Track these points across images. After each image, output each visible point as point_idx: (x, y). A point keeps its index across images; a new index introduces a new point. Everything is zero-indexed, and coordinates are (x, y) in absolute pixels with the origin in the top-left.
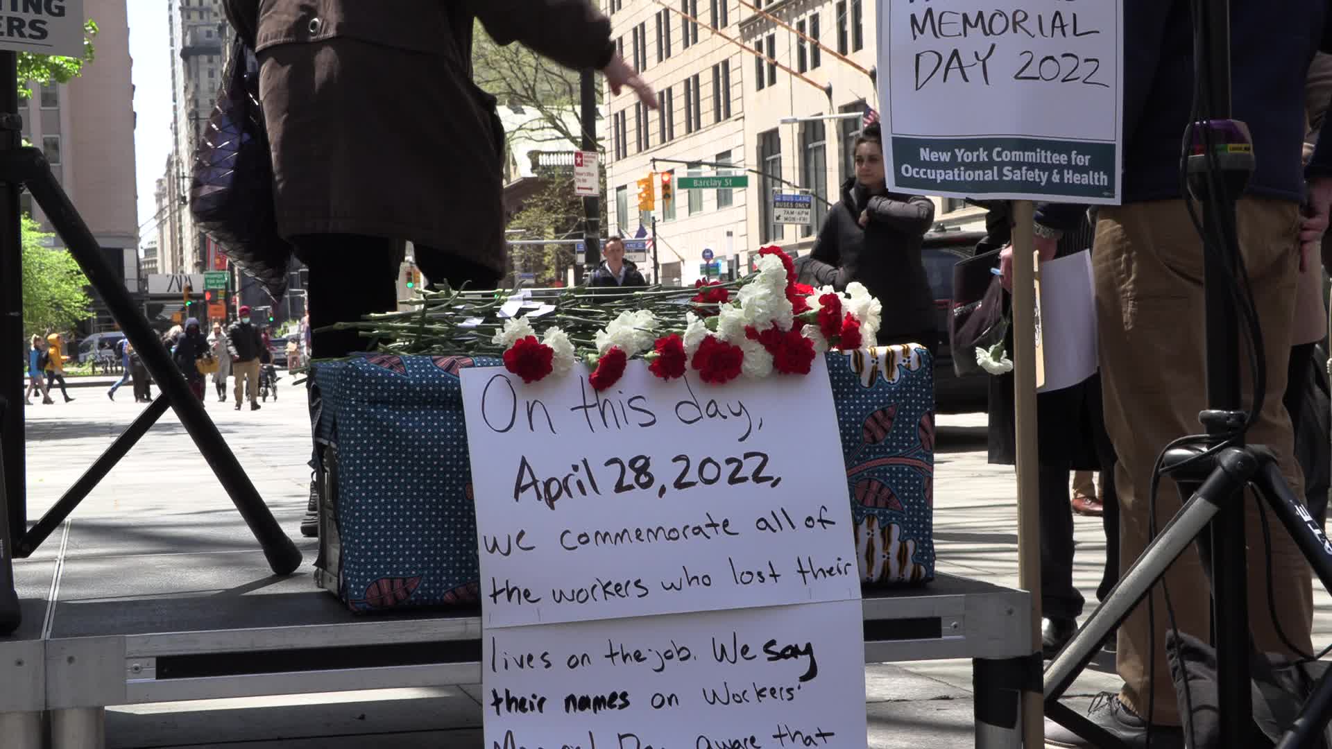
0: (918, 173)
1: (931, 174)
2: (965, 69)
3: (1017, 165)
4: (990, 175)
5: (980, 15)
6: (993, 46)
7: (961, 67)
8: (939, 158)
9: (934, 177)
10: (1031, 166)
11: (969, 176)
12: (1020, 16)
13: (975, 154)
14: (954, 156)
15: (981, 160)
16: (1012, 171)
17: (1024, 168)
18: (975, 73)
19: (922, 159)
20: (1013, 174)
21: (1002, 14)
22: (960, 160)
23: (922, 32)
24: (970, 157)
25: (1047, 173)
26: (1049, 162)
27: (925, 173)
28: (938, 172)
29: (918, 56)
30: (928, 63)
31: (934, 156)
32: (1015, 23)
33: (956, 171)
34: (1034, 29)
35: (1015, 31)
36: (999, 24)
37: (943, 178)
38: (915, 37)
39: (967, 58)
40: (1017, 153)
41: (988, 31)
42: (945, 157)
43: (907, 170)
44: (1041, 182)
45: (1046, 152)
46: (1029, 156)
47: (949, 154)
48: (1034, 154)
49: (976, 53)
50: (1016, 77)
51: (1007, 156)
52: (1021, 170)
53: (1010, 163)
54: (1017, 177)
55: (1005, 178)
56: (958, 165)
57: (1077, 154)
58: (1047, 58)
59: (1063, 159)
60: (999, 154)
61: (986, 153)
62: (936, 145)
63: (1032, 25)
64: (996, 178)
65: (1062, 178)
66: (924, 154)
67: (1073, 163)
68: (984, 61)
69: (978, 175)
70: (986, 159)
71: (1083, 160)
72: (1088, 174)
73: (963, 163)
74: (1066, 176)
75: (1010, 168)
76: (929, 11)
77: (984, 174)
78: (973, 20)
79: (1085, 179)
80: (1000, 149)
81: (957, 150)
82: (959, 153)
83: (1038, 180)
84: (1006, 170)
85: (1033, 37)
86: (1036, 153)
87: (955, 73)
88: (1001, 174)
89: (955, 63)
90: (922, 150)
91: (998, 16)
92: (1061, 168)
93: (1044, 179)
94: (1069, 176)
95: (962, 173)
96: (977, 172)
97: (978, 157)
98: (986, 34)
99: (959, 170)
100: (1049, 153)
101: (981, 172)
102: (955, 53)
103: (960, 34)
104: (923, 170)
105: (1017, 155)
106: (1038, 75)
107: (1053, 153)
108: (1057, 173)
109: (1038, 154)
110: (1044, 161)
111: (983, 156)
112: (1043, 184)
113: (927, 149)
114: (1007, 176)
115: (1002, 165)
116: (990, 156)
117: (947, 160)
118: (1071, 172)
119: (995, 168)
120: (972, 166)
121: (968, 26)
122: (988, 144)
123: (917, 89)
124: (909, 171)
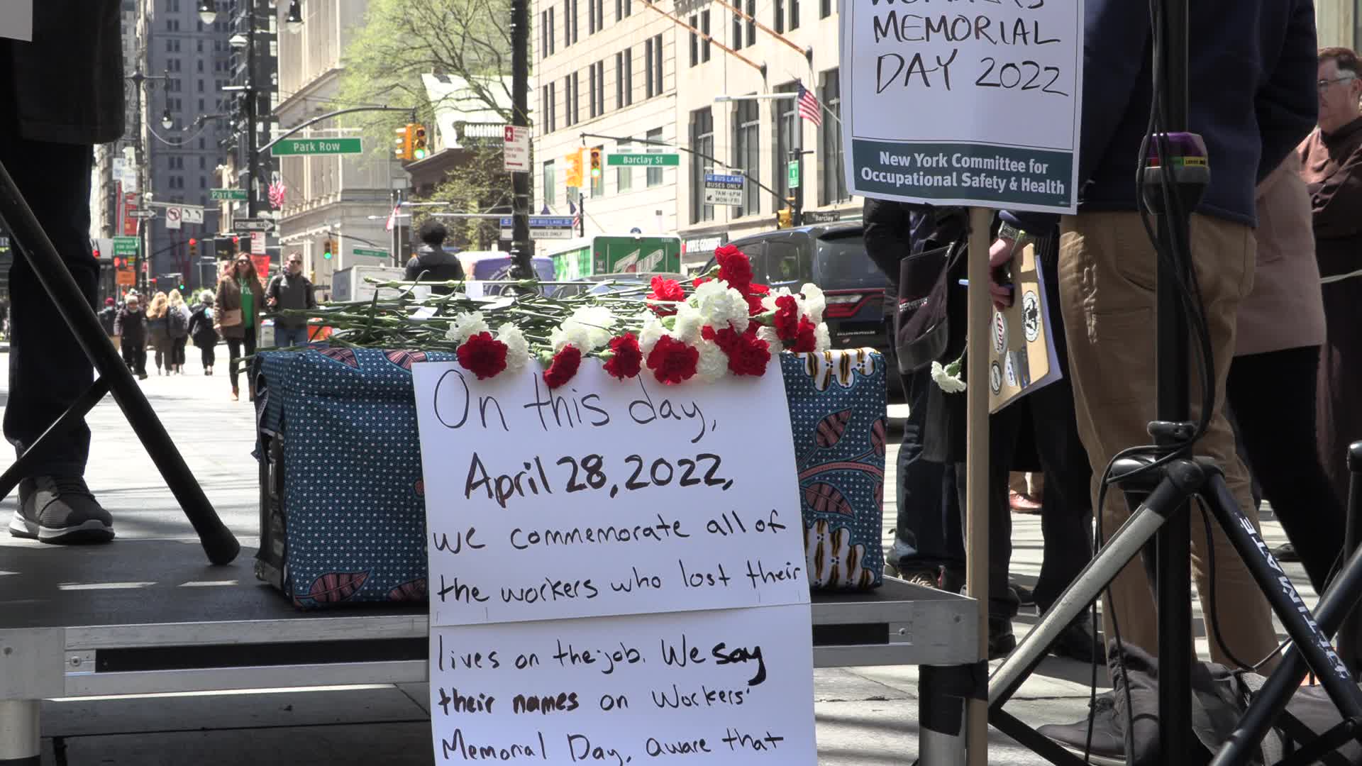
0: (877, 176)
1: (891, 178)
2: (927, 73)
3: (975, 172)
4: (949, 181)
5: (943, 19)
6: (955, 51)
7: (923, 72)
8: (899, 162)
9: (893, 181)
10: (990, 173)
11: (929, 181)
12: (982, 23)
13: (935, 159)
14: (914, 161)
15: (941, 165)
16: (970, 178)
17: (983, 175)
18: (936, 77)
19: (882, 163)
20: (972, 180)
21: (965, 20)
22: (919, 165)
23: (885, 34)
24: (929, 162)
25: (1005, 181)
26: (1008, 169)
27: (885, 177)
28: (898, 176)
29: (880, 59)
30: (890, 65)
31: (894, 160)
32: (978, 29)
33: (915, 176)
34: (996, 35)
35: (978, 37)
36: (961, 29)
37: (902, 182)
38: (878, 40)
39: (929, 63)
40: (977, 160)
41: (951, 37)
42: (905, 161)
43: (867, 174)
44: (999, 189)
45: (1005, 160)
46: (989, 163)
47: (909, 158)
48: (992, 160)
49: (938, 58)
50: (978, 83)
51: (966, 162)
52: (979, 176)
53: (969, 169)
54: (975, 184)
55: (963, 184)
56: (918, 170)
57: (1035, 163)
58: (1007, 65)
59: (1021, 166)
60: (959, 160)
61: (945, 158)
62: (896, 149)
63: (994, 31)
64: (955, 184)
65: (1019, 186)
66: (884, 158)
67: (1031, 171)
68: (946, 66)
69: (937, 180)
70: (946, 165)
71: (1041, 168)
72: (1046, 182)
73: (922, 167)
74: (1024, 184)
75: (969, 174)
76: (893, 14)
77: (943, 180)
78: (935, 26)
79: (1042, 188)
80: (959, 155)
81: (916, 155)
82: (919, 158)
83: (995, 187)
84: (965, 176)
85: (995, 43)
86: (995, 159)
87: (916, 77)
88: (959, 180)
89: (917, 66)
90: (882, 153)
91: (960, 21)
92: (1019, 175)
93: (1002, 186)
94: (1027, 185)
95: (921, 178)
96: (936, 178)
97: (938, 161)
98: (948, 39)
99: (919, 175)
100: (1007, 161)
101: (940, 178)
102: (917, 57)
103: (923, 39)
104: (882, 174)
105: (976, 162)
106: (999, 82)
107: (1011, 160)
108: (1015, 181)
109: (997, 161)
110: (1002, 169)
111: (943, 162)
112: (1000, 192)
113: (887, 154)
114: (966, 182)
115: (960, 171)
116: (949, 161)
117: (907, 164)
118: (1028, 180)
119: (954, 174)
120: (931, 171)
121: (931, 31)
122: (948, 149)
123: (878, 92)
124: (869, 174)
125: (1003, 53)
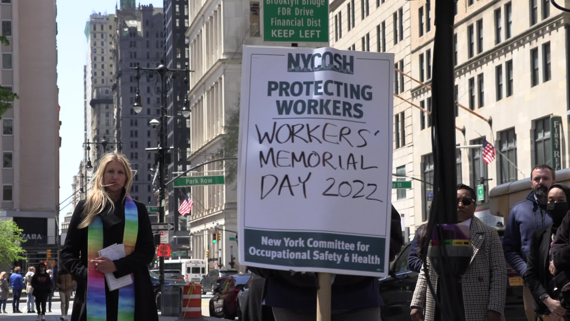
0: (259, 253)
1: (268, 254)
2: (292, 188)
3: (322, 250)
4: (305, 256)
5: (303, 154)
6: (310, 174)
7: (290, 186)
8: (273, 243)
9: (269, 256)
10: (331, 251)
11: (292, 256)
12: (327, 156)
13: (297, 241)
14: (283, 243)
15: (300, 246)
16: (319, 254)
17: (327, 252)
18: (298, 190)
19: (263, 244)
20: (320, 256)
21: (316, 154)
22: (286, 245)
23: (266, 162)
24: (292, 243)
25: (341, 256)
26: (343, 248)
27: (264, 253)
28: (273, 252)
29: (263, 178)
30: (269, 182)
31: (270, 242)
32: (324, 160)
33: (284, 252)
34: (336, 164)
35: (324, 165)
36: (314, 160)
37: (275, 256)
38: (262, 166)
39: (293, 181)
40: (323, 242)
41: (307, 164)
42: (278, 243)
43: (252, 251)
44: (337, 261)
45: (341, 242)
46: (331, 245)
47: (280, 241)
48: (333, 243)
49: (299, 178)
50: (324, 194)
51: (316, 244)
52: (324, 253)
53: (318, 249)
54: (322, 257)
55: (314, 258)
56: (286, 248)
57: (361, 244)
58: (343, 183)
59: (352, 247)
60: (311, 243)
61: (303, 241)
62: (272, 235)
63: (334, 161)
64: (309, 258)
65: (350, 259)
66: (265, 241)
67: (358, 249)
68: (304, 183)
69: (297, 255)
70: (303, 246)
71: (365, 248)
72: (368, 257)
73: (289, 247)
74: (353, 258)
75: (318, 252)
76: (271, 150)
77: (302, 255)
78: (298, 157)
79: (365, 260)
80: (311, 239)
81: (285, 239)
82: (286, 241)
83: (335, 260)
84: (315, 253)
85: (335, 169)
86: (335, 242)
87: (285, 190)
88: (312, 255)
89: (286, 183)
90: (263, 238)
91: (313, 155)
92: (350, 253)
93: (339, 260)
94: (355, 258)
95: (288, 253)
96: (297, 253)
97: (298, 243)
98: (306, 166)
99: (286, 251)
100: (343, 243)
101: (299, 253)
102: (286, 177)
103: (290, 166)
104: (263, 251)
105: (322, 244)
106: (337, 193)
107: (345, 243)
108: (348, 256)
109: (336, 244)
110: (339, 248)
111: (301, 243)
112: (338, 263)
113: (267, 238)
114: (316, 257)
115: (313, 249)
116: (305, 243)
117: (279, 245)
118: (356, 255)
119: (309, 252)
120: (295, 249)
121: (295, 161)
122: (305, 236)
123: (262, 198)
124: (254, 251)
125: (341, 175)
